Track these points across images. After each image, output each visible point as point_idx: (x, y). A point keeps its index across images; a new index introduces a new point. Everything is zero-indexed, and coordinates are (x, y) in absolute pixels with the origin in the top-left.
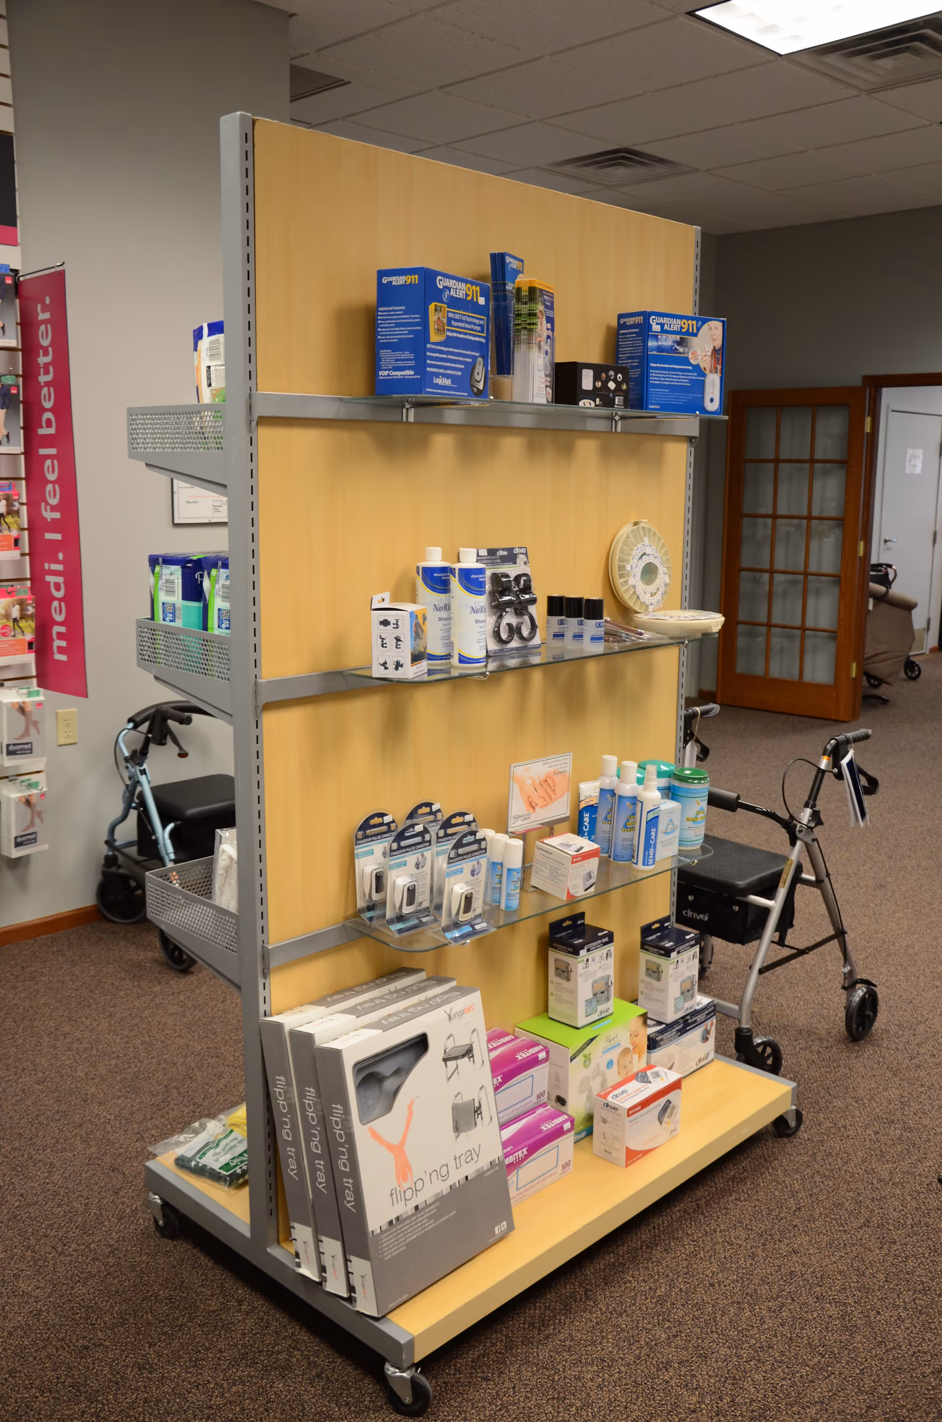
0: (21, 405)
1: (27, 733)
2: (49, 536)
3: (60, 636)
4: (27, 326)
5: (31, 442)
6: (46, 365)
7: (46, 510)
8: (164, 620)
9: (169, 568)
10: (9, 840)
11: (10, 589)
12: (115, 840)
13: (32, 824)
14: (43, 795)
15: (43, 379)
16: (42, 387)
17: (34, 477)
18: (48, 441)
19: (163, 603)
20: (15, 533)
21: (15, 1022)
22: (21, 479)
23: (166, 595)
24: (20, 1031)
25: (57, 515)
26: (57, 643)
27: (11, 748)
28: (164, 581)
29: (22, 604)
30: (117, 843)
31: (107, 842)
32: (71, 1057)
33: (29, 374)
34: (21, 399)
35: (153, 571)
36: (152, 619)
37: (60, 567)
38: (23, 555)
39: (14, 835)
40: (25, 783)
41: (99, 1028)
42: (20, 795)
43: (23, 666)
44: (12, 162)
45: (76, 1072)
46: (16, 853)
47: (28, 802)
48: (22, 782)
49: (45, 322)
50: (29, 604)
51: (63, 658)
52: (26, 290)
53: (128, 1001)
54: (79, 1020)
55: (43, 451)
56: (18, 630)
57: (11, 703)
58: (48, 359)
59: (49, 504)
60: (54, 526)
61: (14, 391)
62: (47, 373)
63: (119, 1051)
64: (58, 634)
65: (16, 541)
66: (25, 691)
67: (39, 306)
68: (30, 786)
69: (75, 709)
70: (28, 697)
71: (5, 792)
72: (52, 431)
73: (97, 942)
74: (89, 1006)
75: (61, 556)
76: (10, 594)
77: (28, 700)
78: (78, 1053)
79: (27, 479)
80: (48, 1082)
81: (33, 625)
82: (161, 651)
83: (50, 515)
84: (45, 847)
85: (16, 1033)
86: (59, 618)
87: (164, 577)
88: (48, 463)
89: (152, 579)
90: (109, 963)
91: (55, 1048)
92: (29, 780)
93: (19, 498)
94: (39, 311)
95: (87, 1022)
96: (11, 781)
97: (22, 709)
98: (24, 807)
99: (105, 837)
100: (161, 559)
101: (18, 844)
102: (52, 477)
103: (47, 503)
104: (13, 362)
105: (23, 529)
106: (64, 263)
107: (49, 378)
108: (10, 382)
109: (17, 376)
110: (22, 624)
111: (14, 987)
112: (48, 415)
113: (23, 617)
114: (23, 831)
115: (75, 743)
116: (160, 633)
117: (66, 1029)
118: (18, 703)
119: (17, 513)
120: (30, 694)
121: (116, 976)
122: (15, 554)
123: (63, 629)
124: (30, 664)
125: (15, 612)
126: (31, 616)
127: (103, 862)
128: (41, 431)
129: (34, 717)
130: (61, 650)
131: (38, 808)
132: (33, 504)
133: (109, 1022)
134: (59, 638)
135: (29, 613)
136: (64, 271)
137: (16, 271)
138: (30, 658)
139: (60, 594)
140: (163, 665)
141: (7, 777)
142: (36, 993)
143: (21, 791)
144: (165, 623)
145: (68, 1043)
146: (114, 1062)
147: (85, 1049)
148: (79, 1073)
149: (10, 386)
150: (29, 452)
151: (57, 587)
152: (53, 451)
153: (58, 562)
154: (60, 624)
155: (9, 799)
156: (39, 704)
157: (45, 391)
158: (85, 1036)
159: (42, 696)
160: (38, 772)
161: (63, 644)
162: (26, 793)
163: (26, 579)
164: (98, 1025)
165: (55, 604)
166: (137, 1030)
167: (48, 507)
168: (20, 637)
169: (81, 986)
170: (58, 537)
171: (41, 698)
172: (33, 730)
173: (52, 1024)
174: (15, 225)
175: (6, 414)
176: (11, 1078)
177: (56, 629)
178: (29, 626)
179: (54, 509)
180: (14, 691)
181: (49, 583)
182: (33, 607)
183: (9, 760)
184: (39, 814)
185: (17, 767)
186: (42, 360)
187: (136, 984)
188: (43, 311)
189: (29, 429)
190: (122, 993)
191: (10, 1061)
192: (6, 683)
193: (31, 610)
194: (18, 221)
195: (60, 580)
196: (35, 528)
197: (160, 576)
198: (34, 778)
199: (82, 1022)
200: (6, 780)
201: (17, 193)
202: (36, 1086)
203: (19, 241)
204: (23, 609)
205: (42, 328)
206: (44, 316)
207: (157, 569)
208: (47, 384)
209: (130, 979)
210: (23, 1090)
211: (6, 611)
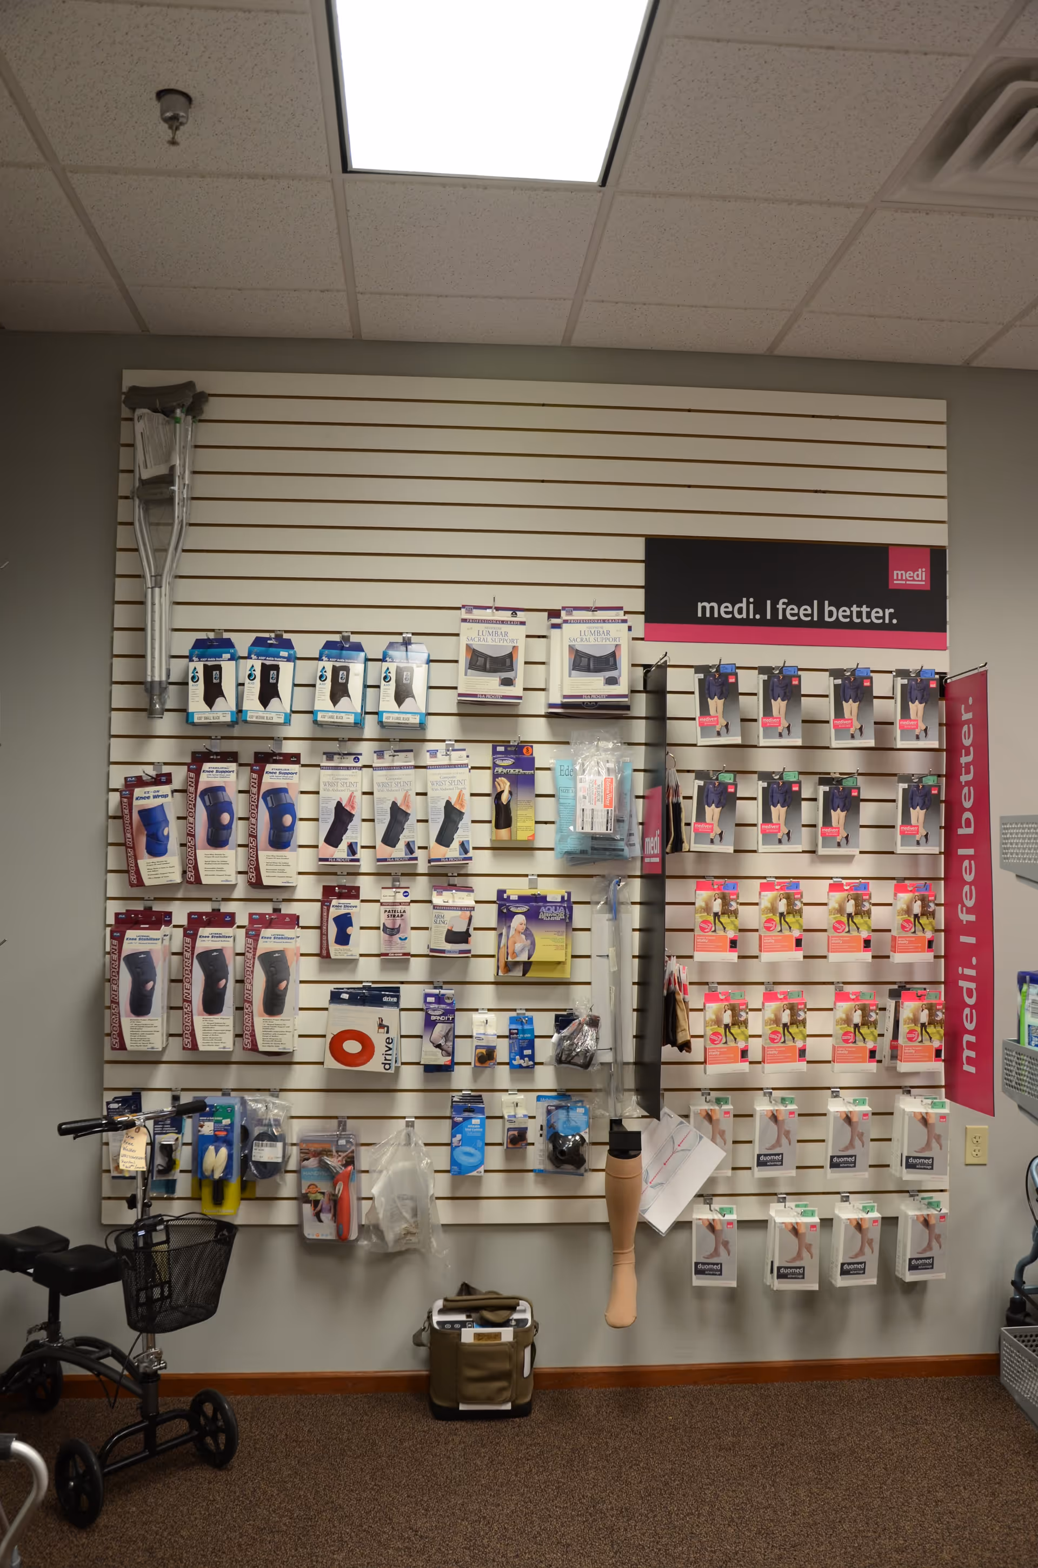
0: (943, 805)
1: (928, 1146)
2: (964, 939)
3: (970, 1046)
4: (951, 726)
5: (951, 842)
6: (968, 764)
7: (962, 912)
8: (1029, 1044)
9: (1036, 988)
10: (904, 1261)
11: (920, 992)
12: (1024, 1283)
13: (929, 1247)
14: (943, 1217)
15: (964, 778)
16: (963, 787)
17: (952, 878)
18: (967, 841)
19: (1029, 1026)
20: (929, 935)
21: (885, 1469)
22: (940, 879)
23: (1032, 1017)
24: (889, 1482)
25: (972, 918)
26: (967, 1053)
27: (911, 1160)
28: (1030, 1001)
29: (931, 1008)
30: (1026, 1287)
31: (1013, 1283)
32: (939, 1531)
33: (952, 775)
34: (943, 798)
35: (1021, 990)
36: (1018, 1041)
37: (972, 973)
38: (936, 957)
39: (909, 1256)
40: (926, 1201)
41: (977, 1506)
42: (918, 1213)
43: (932, 1074)
44: (945, 573)
45: (942, 1552)
46: (910, 1277)
47: (926, 1222)
48: (923, 1199)
49: (967, 722)
50: (938, 1010)
51: (972, 1070)
52: (953, 692)
53: (1017, 1482)
54: (956, 1488)
55: (961, 852)
56: (926, 1036)
57: (914, 1112)
58: (970, 758)
59: (965, 906)
60: (969, 929)
61: (935, 792)
62: (968, 772)
63: (996, 1542)
64: (968, 1042)
65: (930, 943)
66: (929, 1101)
67: (963, 706)
68: (930, 1205)
69: (987, 1127)
70: (932, 1107)
71: (903, 1207)
72: (970, 831)
73: (995, 1399)
74: (971, 1475)
75: (974, 961)
76: (920, 997)
77: (930, 1111)
78: (948, 1529)
79: (945, 879)
80: (908, 1554)
81: (942, 1031)
82: (1025, 1078)
83: (965, 917)
84: (943, 1276)
85: (884, 1483)
86: (970, 1026)
87: (1031, 997)
88: (966, 863)
89: (1019, 998)
90: (1003, 1428)
91: (924, 1515)
92: (931, 1198)
93: (935, 899)
94: (963, 712)
95: (965, 1494)
96: (911, 1196)
97: (924, 1120)
98: (921, 1227)
99: (1012, 1276)
100: (1028, 977)
101: (912, 1268)
102: (969, 878)
103: (963, 905)
104: (937, 763)
105: (940, 931)
106: (986, 664)
107: (970, 777)
108: (931, 783)
109: (939, 776)
110: (931, 1029)
111: (893, 1429)
112: (967, 815)
113: (932, 1023)
114: (918, 1253)
115: (985, 1165)
116: (1025, 1058)
117: (940, 1495)
118: (921, 1113)
119: (933, 914)
120: (933, 1105)
121: (1009, 1447)
122: (929, 956)
123: (972, 1039)
124: (940, 1073)
125: (924, 1017)
126: (940, 1022)
127: (1008, 1305)
128: (961, 831)
129: (938, 1131)
130: (970, 1061)
131: (937, 1231)
132: (951, 904)
133: (991, 1502)
134: (968, 1048)
135: (938, 1019)
136: (986, 671)
137: (942, 675)
138: (939, 1067)
139: (971, 1001)
140: (1026, 1094)
141: (908, 1192)
142: (914, 1442)
143: (920, 1209)
144: (1029, 1047)
145: (939, 1513)
146: (988, 1554)
147: (957, 1527)
148: (945, 1555)
149: (931, 786)
150: (949, 852)
151: (970, 992)
152: (971, 852)
153: (971, 966)
154: (970, 1033)
155: (906, 1216)
156: (943, 1117)
157: (966, 790)
158: (960, 1510)
159: (948, 1107)
160: (942, 1191)
161: (972, 1054)
162: (925, 1212)
163: (940, 983)
164: (977, 1501)
165: (967, 1011)
166: (1022, 1522)
167: (964, 909)
168: (927, 1043)
169: (967, 1448)
170: (972, 940)
171: (946, 1111)
172: (934, 1144)
173: (925, 1483)
174: (945, 631)
175: (926, 814)
176: (869, 1535)
177: (967, 1038)
178: (938, 1032)
179: (969, 911)
180: (918, 1100)
181: (962, 988)
182: (943, 1013)
183: (907, 1172)
184: (938, 1238)
185: (920, 1182)
186: (964, 760)
187: (1031, 1463)
188: (966, 712)
189: (950, 828)
190: (1012, 1470)
191: (872, 1514)
192: (912, 1090)
193: (940, 1016)
194: (948, 627)
195: (973, 986)
196: (951, 930)
197: (1026, 996)
198: (936, 1197)
199: (959, 1493)
200: (907, 1194)
201: (948, 601)
202: (894, 1555)
203: (948, 645)
204: (932, 1014)
205: (965, 728)
206: (966, 716)
207: (1025, 987)
208: (968, 783)
209: (1024, 1455)
210: (879, 1554)
211: (914, 1015)
